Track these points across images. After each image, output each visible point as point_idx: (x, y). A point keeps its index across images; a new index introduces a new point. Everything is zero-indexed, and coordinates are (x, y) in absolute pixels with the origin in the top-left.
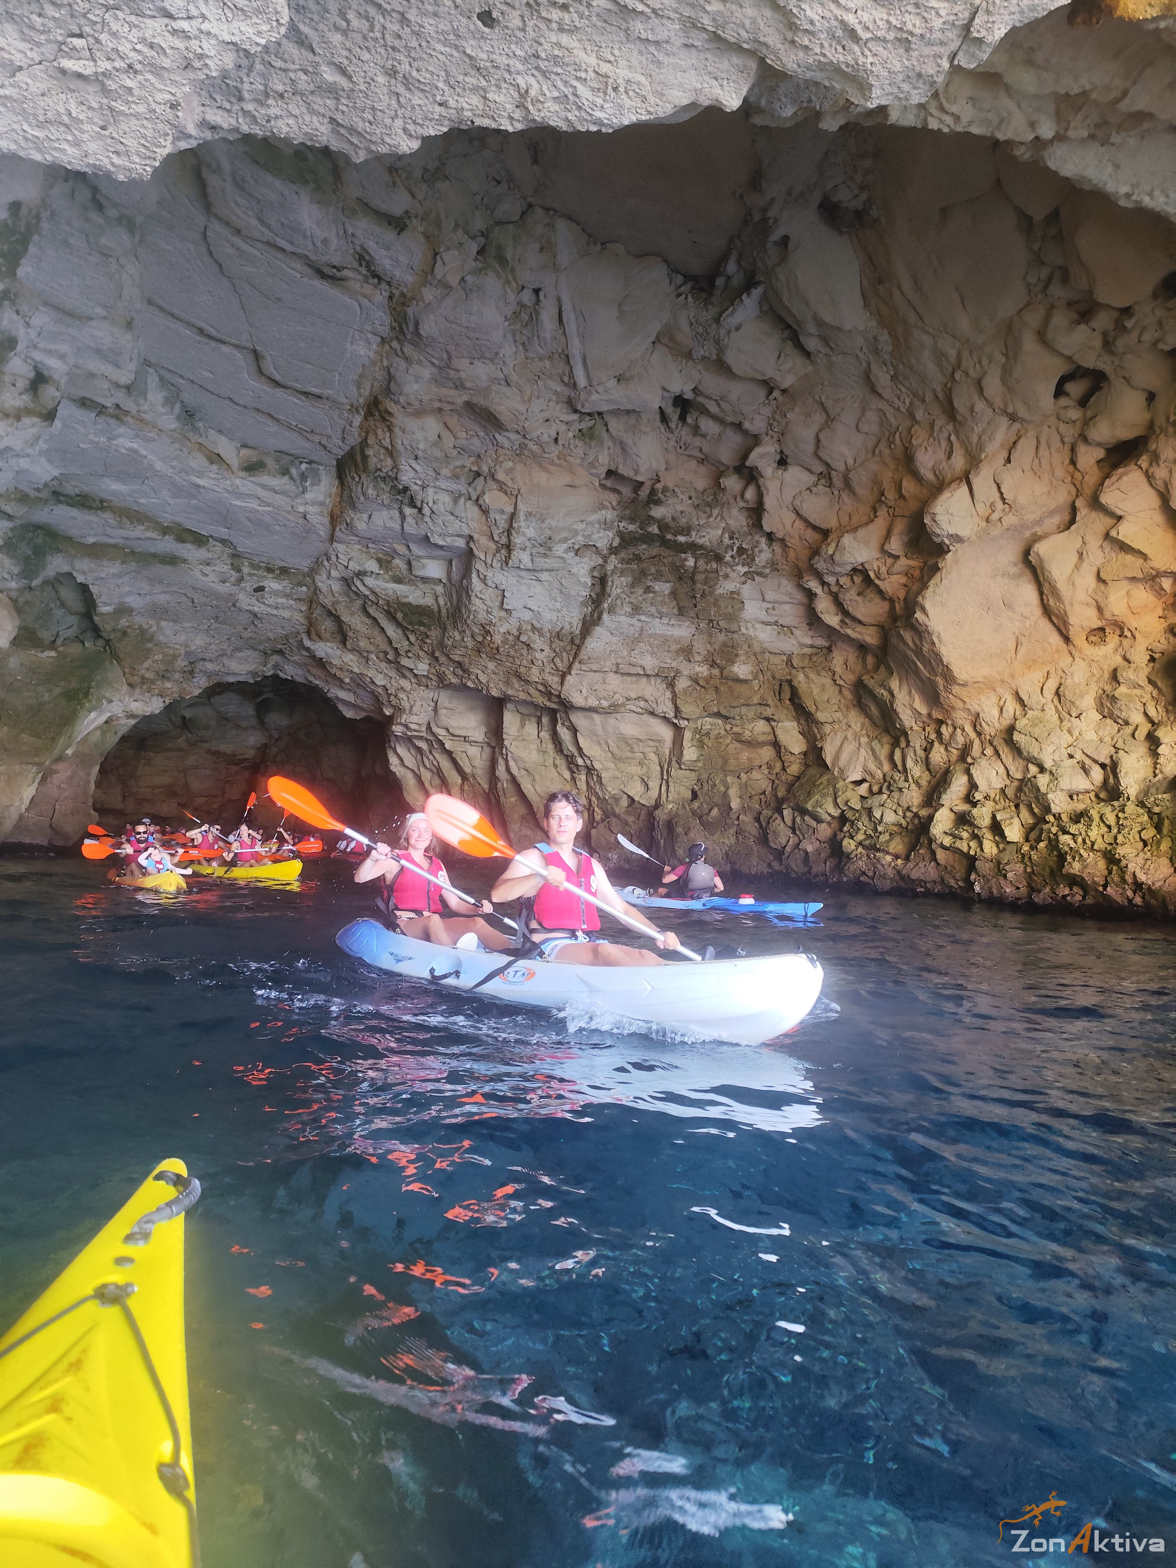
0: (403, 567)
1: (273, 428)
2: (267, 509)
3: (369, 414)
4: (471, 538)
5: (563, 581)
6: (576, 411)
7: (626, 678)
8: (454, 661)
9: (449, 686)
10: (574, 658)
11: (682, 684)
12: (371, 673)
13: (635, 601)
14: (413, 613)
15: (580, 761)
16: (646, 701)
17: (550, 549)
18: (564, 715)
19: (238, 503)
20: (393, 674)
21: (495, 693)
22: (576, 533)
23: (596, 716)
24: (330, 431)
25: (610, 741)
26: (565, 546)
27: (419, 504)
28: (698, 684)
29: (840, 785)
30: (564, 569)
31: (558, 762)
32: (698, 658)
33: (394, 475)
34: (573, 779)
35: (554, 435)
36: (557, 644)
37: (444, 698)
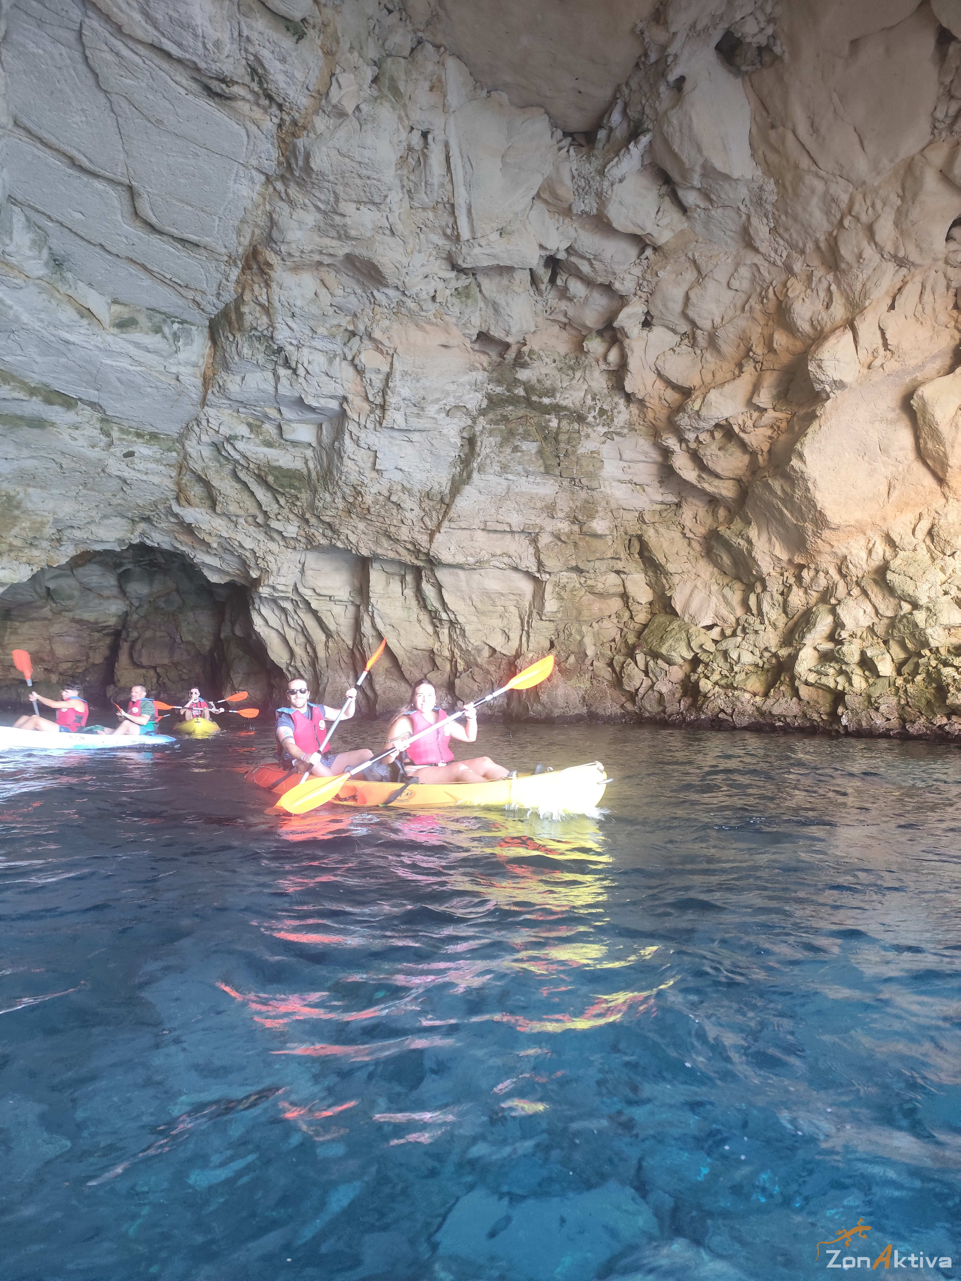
0: (274, 431)
1: (147, 282)
2: (139, 368)
3: (247, 267)
4: (345, 399)
5: (434, 442)
6: (454, 267)
7: (491, 535)
8: (323, 522)
9: (318, 549)
10: (444, 517)
11: (545, 540)
12: (240, 537)
13: (503, 460)
14: (284, 477)
15: (444, 616)
16: (510, 557)
17: (423, 409)
18: (429, 573)
19: (109, 362)
20: (261, 537)
21: (365, 552)
22: (448, 394)
23: (461, 573)
24: (205, 286)
25: (473, 596)
26: (437, 407)
27: (293, 365)
28: (560, 540)
29: (693, 630)
30: (435, 430)
31: (421, 617)
32: (561, 515)
33: (269, 334)
34: (436, 633)
35: (432, 294)
36: (427, 504)
37: (311, 559)
